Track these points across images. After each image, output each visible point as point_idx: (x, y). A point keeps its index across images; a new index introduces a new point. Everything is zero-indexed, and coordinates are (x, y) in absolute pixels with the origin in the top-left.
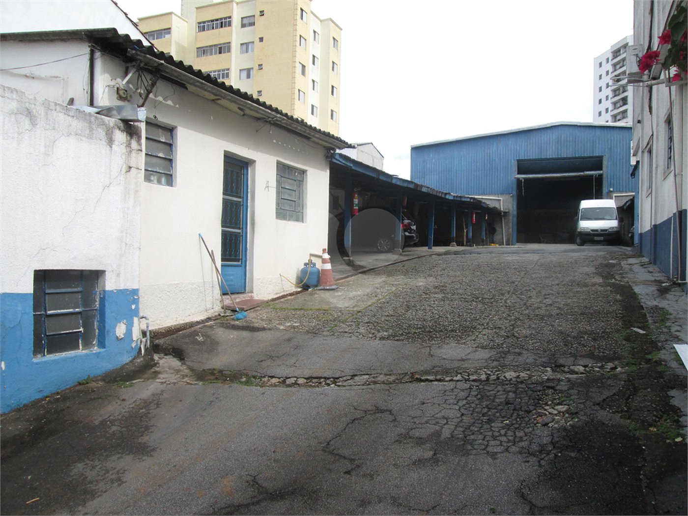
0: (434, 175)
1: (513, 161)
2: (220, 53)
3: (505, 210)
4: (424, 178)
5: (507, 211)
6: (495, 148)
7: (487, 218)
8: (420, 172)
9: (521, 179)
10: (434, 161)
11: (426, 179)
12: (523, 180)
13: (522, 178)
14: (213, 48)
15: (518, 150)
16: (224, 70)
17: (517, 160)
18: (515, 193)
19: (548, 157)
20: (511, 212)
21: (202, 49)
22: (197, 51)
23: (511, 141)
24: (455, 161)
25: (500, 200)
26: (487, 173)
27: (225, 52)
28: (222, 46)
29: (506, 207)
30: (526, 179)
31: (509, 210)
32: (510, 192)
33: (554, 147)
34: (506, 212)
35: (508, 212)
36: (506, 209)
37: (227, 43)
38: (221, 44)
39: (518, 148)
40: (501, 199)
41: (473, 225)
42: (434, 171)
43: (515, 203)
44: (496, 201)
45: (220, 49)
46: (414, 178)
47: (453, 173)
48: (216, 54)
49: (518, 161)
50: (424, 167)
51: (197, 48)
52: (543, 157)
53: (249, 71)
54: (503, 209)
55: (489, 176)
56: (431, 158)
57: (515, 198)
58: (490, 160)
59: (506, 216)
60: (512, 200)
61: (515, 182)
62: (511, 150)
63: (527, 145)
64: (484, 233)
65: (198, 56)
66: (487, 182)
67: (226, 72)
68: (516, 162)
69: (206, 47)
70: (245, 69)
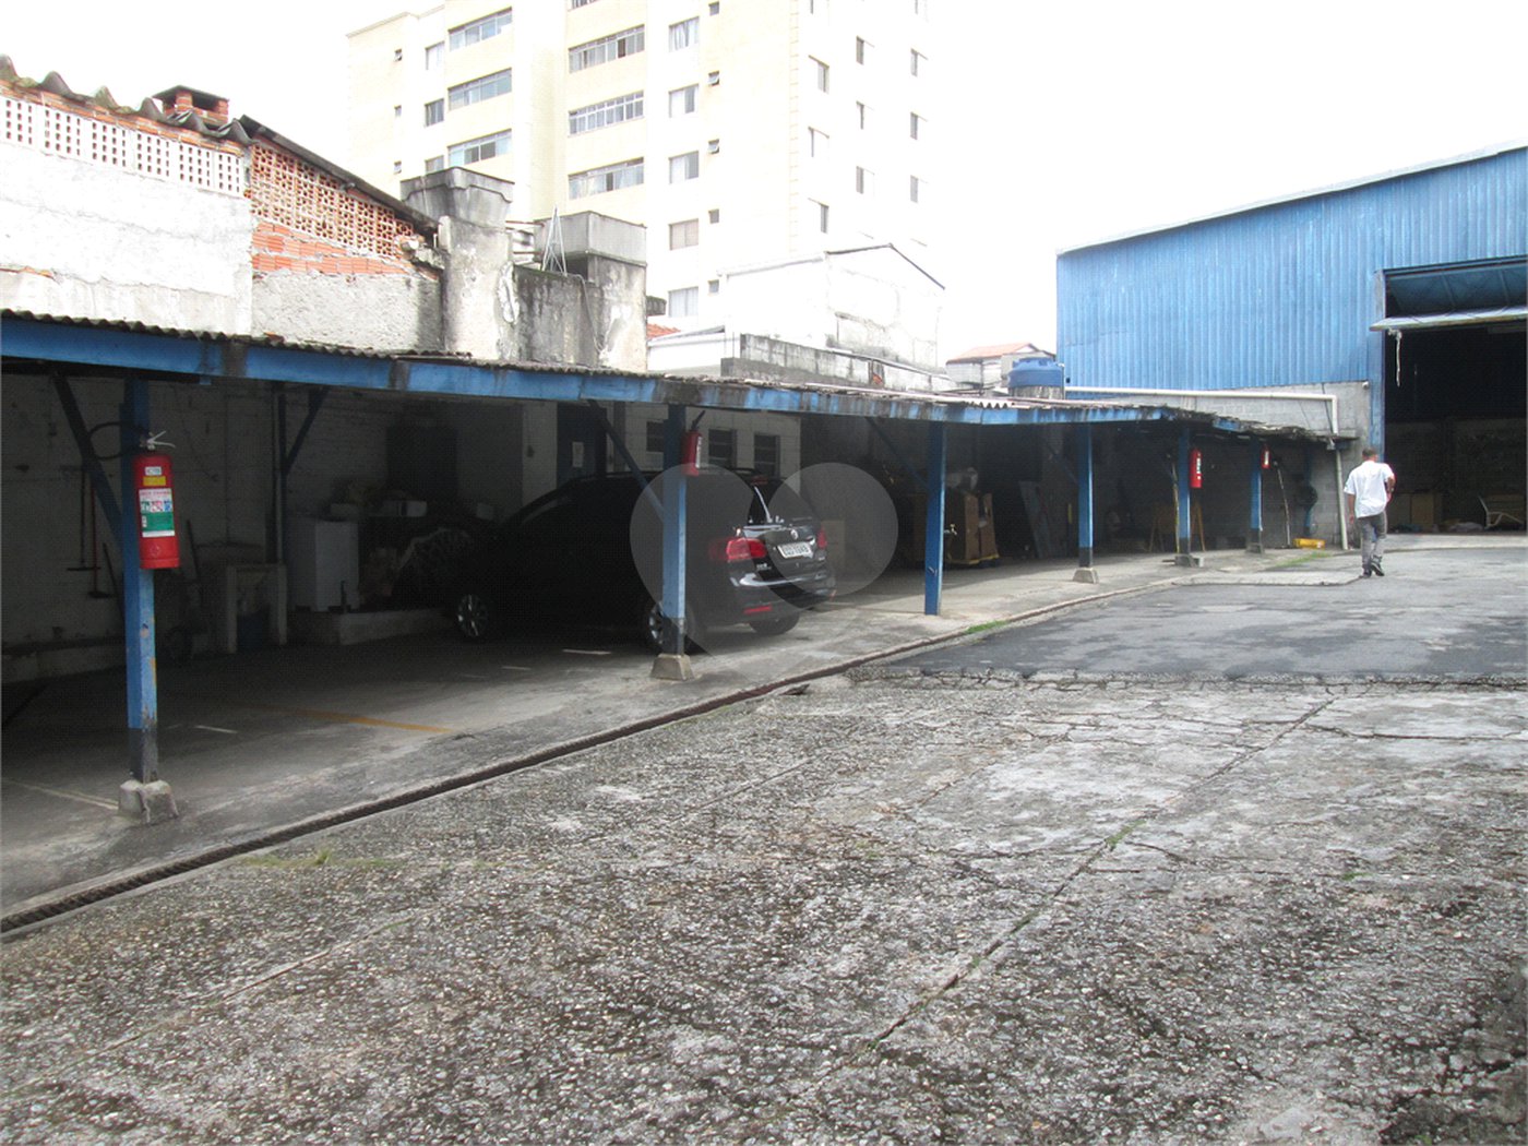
0: (1125, 331)
1: (1369, 276)
2: (622, 55)
3: (1346, 434)
4: (1096, 341)
5: (1352, 434)
6: (1309, 238)
7: (1267, 463)
8: (1083, 328)
9: (1391, 332)
10: (1123, 290)
11: (1100, 346)
12: (1400, 335)
13: (1395, 327)
14: (606, 44)
15: (1387, 239)
16: (630, 97)
17: (1384, 271)
18: (1377, 377)
19: (1490, 256)
20: (1363, 438)
21: (582, 51)
22: (571, 57)
23: (1364, 213)
24: (1188, 286)
25: (1330, 400)
26: (1286, 318)
27: (632, 52)
28: (626, 36)
29: (1348, 422)
30: (1406, 331)
31: (1360, 431)
32: (1362, 374)
33: (1509, 222)
34: (1348, 440)
35: (1356, 439)
36: (1348, 428)
37: (638, 28)
38: (621, 33)
39: (1387, 233)
40: (1333, 397)
41: (1194, 493)
42: (1124, 320)
43: (1379, 410)
44: (1316, 405)
45: (622, 44)
46: (1067, 343)
47: (1181, 324)
48: (611, 58)
49: (1388, 274)
50: (1096, 310)
51: (570, 50)
52: (1470, 258)
53: (690, 91)
54: (1340, 429)
55: (1295, 329)
56: (1116, 279)
57: (1379, 392)
58: (1295, 278)
59: (1348, 449)
60: (1368, 397)
61: (1378, 339)
62: (1364, 242)
63: (1417, 222)
64: (1258, 512)
65: (572, 69)
66: (1286, 347)
67: (636, 100)
68: (1382, 278)
69: (591, 43)
70: (682, 89)
